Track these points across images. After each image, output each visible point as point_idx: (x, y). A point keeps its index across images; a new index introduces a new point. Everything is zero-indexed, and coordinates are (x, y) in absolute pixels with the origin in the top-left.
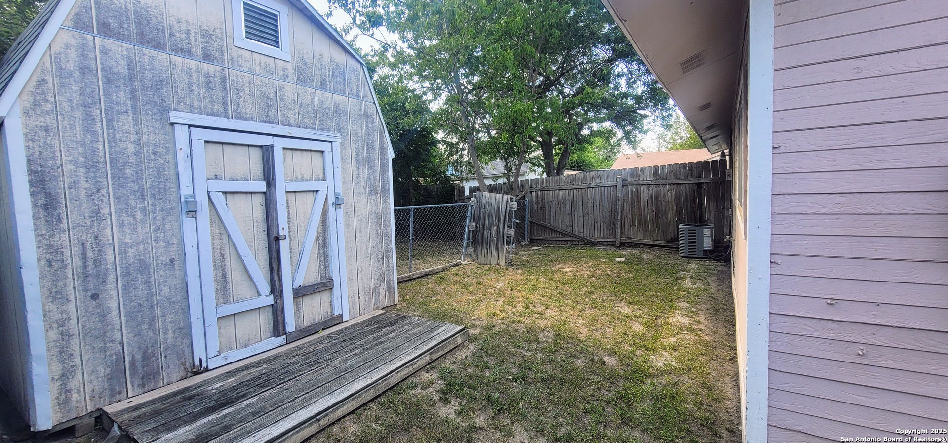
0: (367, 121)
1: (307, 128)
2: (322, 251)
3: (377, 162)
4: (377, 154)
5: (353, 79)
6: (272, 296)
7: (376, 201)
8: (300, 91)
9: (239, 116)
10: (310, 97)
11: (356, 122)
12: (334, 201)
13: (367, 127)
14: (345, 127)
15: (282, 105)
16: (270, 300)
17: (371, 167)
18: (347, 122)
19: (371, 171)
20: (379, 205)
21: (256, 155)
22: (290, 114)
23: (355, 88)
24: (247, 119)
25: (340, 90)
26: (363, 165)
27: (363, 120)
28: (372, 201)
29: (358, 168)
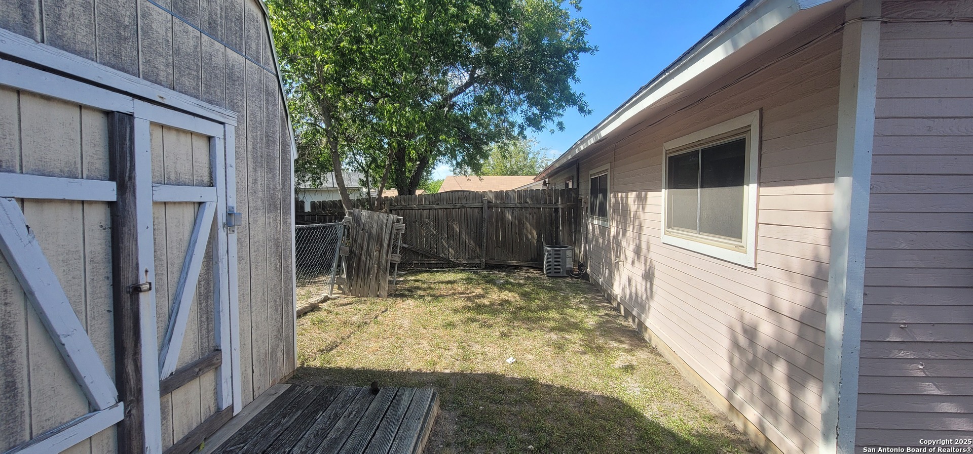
0: (267, 100)
1: (186, 93)
2: (203, 305)
3: (278, 162)
4: (278, 152)
5: (252, 32)
6: (121, 404)
7: (275, 220)
8: (176, 28)
9: (59, 42)
10: (192, 43)
11: (254, 99)
12: (225, 221)
13: (268, 109)
14: (240, 103)
15: (146, 43)
16: (118, 414)
17: (271, 170)
18: (243, 95)
19: (270, 176)
20: (279, 227)
21: (95, 126)
22: (160, 63)
23: (254, 46)
24: (74, 52)
25: (236, 44)
26: (262, 166)
27: (263, 97)
28: (271, 220)
29: (255, 170)
